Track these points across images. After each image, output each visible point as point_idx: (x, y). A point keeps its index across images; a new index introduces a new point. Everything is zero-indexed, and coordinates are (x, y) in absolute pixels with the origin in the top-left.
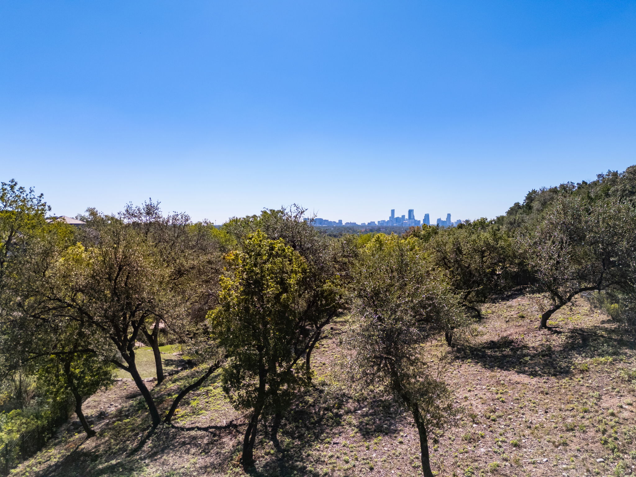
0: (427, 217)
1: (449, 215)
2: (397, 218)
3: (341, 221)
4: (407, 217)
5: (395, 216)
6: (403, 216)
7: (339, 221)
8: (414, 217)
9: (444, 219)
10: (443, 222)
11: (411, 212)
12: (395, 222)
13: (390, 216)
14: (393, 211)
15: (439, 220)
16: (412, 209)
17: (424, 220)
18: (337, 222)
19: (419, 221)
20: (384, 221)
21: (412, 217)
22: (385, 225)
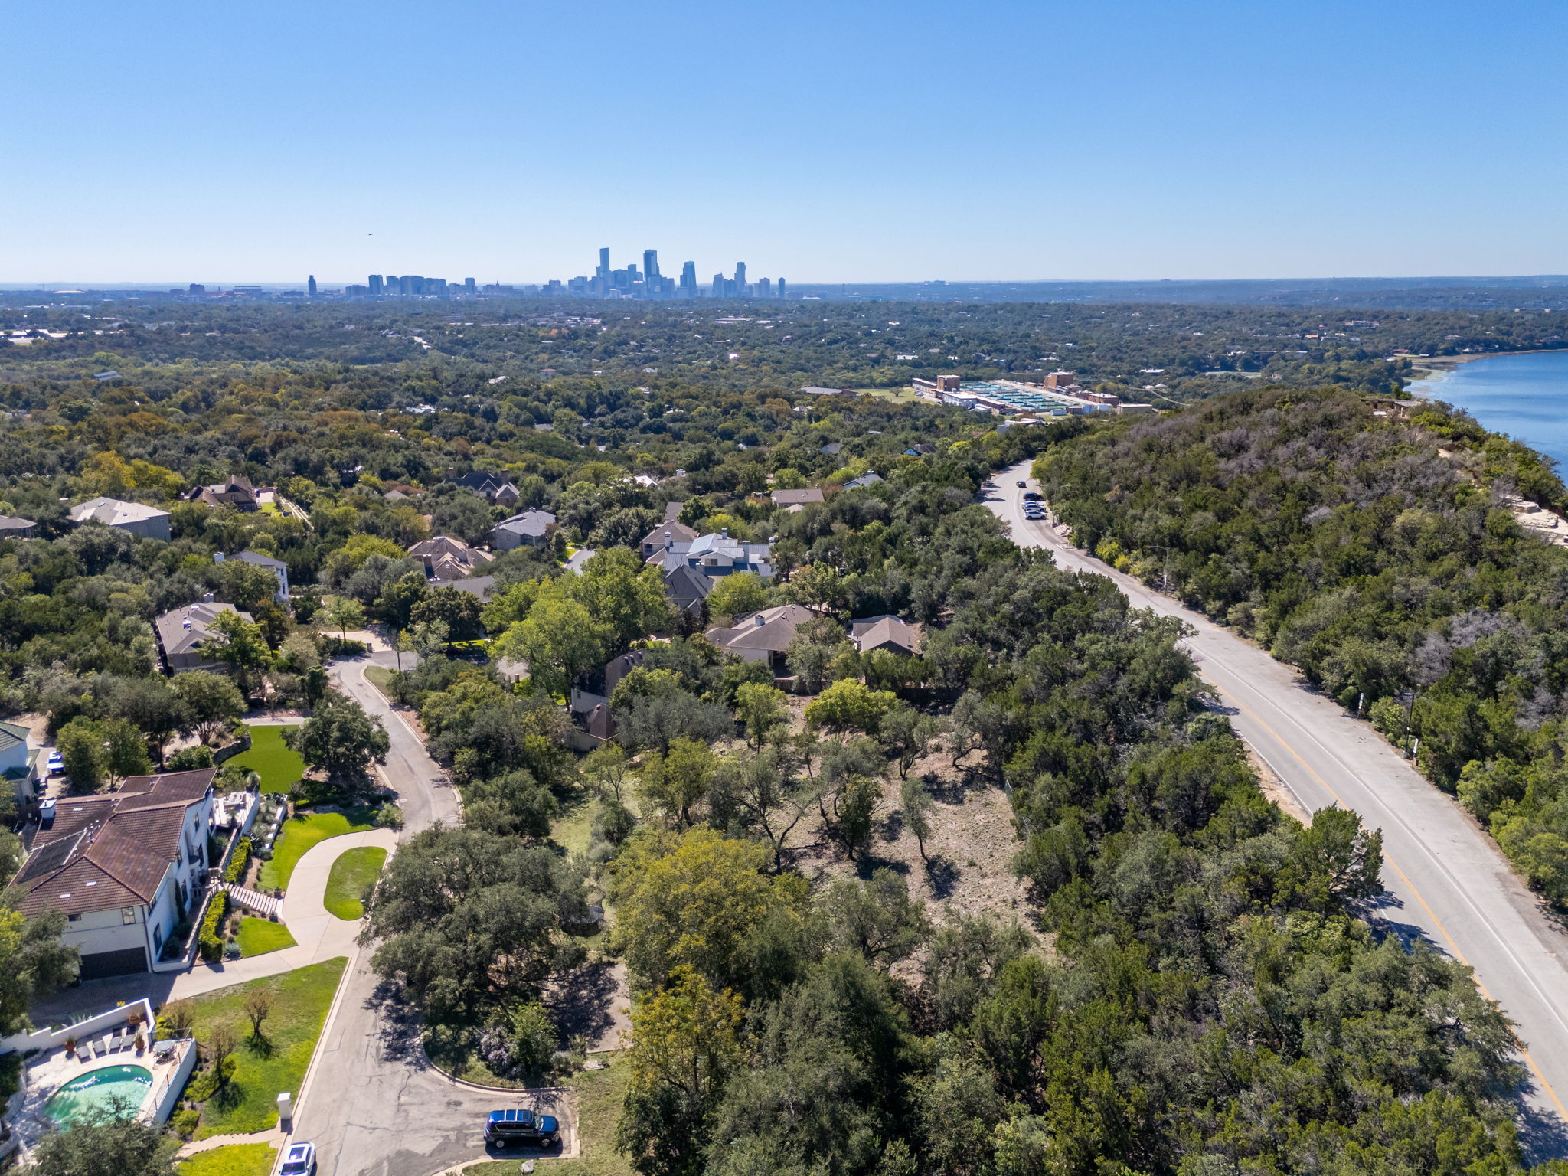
0: (689, 269)
1: (741, 267)
2: (618, 272)
3: (473, 280)
4: (641, 268)
5: (612, 268)
6: (632, 267)
7: (467, 280)
8: (658, 269)
9: (730, 275)
10: (729, 283)
11: (650, 257)
12: (610, 282)
13: (599, 264)
14: (604, 253)
15: (718, 278)
16: (652, 248)
17: (683, 278)
18: (463, 283)
19: (672, 280)
20: (584, 279)
21: (654, 272)
22: (589, 293)
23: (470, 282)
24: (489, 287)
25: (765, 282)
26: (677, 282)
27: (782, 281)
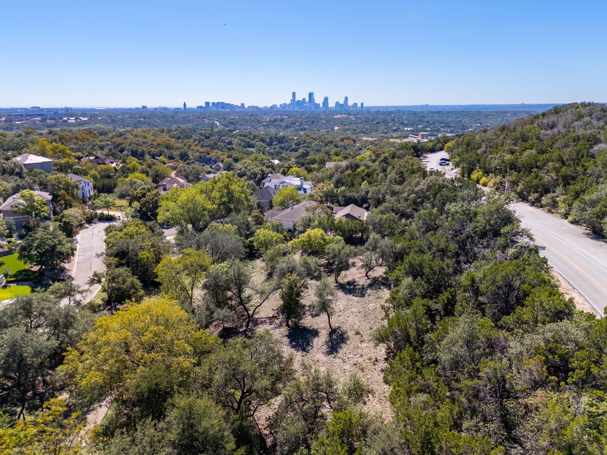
0: (326, 100)
1: (346, 99)
2: (299, 101)
3: (243, 104)
4: (307, 100)
5: (297, 100)
6: (304, 99)
7: (241, 104)
8: (314, 100)
9: (342, 102)
10: (341, 105)
11: (311, 95)
12: (296, 105)
13: (292, 98)
14: (294, 94)
15: (337, 103)
16: (312, 92)
17: (324, 103)
18: (240, 105)
19: (319, 104)
20: (286, 104)
21: (312, 101)
22: (287, 109)
23: (243, 105)
24: (250, 107)
25: (356, 104)
26: (321, 106)
27: (362, 104)
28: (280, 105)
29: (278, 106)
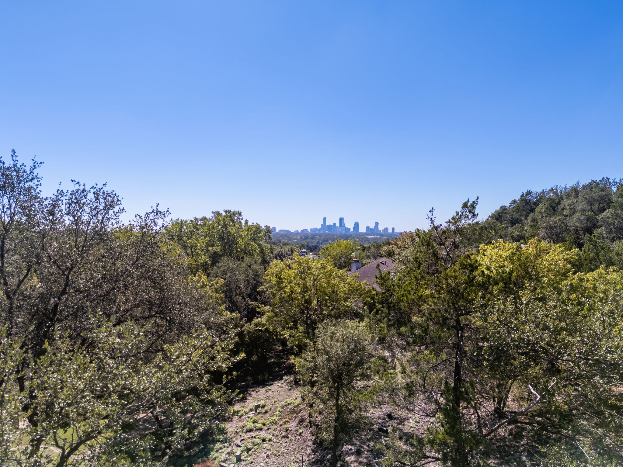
0: (356, 225)
1: (377, 224)
2: (329, 226)
3: (275, 228)
4: (338, 225)
5: (327, 224)
6: (335, 224)
9: (372, 227)
10: (372, 230)
11: (341, 220)
12: (326, 229)
13: (322, 223)
14: (325, 219)
15: (368, 228)
16: (342, 217)
17: (354, 228)
19: (350, 229)
20: (316, 228)
21: (343, 225)
22: (317, 232)
24: (281, 230)
25: (386, 229)
26: (352, 230)
27: (393, 229)
28: (311, 229)
29: (309, 230)
